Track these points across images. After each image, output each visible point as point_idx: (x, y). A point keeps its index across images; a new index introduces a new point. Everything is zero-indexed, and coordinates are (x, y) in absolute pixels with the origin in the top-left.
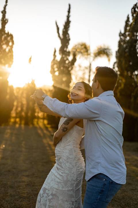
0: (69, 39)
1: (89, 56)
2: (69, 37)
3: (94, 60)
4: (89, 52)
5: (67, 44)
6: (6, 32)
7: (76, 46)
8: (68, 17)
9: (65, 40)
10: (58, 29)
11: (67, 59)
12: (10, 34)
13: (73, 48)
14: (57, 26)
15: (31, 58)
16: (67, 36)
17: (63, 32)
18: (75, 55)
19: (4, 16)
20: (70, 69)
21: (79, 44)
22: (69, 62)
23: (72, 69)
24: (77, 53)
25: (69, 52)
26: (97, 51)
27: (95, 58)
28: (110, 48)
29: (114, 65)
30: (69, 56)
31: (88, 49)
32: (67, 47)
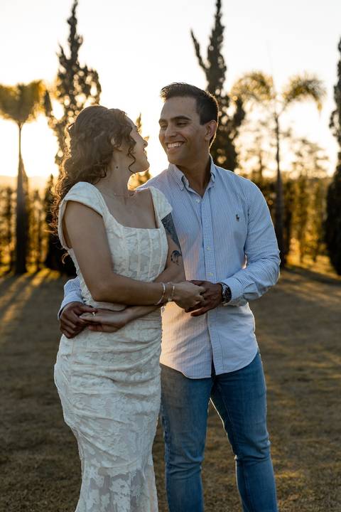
0: (225, 68)
1: (273, 101)
2: (223, 62)
3: (284, 109)
4: (272, 92)
5: (221, 80)
6: (82, 66)
7: (241, 80)
8: (218, 17)
9: (216, 71)
10: (197, 47)
11: (224, 114)
12: (89, 69)
13: (234, 88)
14: (195, 40)
16: (220, 60)
17: (209, 52)
18: (239, 103)
19: (73, 30)
20: (231, 136)
21: (246, 77)
22: (229, 121)
23: (237, 134)
24: (243, 97)
25: (227, 98)
26: (289, 89)
27: (286, 105)
28: (319, 78)
29: (332, 119)
30: (227, 106)
31: (269, 84)
32: (221, 87)
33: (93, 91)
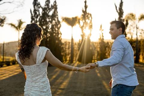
0: (123, 12)
1: (135, 20)
2: (123, 11)
3: (138, 22)
4: (135, 18)
5: (122, 15)
6: (87, 13)
7: (127, 15)
9: (121, 13)
10: (116, 7)
12: (89, 13)
13: (125, 17)
14: (116, 6)
15: (101, 26)
16: (122, 10)
17: (119, 8)
18: (127, 21)
19: (86, 4)
21: (129, 14)
24: (128, 19)
25: (124, 20)
26: (140, 17)
27: (139, 21)
31: (135, 16)
32: (122, 17)
33: (90, 18)
